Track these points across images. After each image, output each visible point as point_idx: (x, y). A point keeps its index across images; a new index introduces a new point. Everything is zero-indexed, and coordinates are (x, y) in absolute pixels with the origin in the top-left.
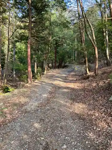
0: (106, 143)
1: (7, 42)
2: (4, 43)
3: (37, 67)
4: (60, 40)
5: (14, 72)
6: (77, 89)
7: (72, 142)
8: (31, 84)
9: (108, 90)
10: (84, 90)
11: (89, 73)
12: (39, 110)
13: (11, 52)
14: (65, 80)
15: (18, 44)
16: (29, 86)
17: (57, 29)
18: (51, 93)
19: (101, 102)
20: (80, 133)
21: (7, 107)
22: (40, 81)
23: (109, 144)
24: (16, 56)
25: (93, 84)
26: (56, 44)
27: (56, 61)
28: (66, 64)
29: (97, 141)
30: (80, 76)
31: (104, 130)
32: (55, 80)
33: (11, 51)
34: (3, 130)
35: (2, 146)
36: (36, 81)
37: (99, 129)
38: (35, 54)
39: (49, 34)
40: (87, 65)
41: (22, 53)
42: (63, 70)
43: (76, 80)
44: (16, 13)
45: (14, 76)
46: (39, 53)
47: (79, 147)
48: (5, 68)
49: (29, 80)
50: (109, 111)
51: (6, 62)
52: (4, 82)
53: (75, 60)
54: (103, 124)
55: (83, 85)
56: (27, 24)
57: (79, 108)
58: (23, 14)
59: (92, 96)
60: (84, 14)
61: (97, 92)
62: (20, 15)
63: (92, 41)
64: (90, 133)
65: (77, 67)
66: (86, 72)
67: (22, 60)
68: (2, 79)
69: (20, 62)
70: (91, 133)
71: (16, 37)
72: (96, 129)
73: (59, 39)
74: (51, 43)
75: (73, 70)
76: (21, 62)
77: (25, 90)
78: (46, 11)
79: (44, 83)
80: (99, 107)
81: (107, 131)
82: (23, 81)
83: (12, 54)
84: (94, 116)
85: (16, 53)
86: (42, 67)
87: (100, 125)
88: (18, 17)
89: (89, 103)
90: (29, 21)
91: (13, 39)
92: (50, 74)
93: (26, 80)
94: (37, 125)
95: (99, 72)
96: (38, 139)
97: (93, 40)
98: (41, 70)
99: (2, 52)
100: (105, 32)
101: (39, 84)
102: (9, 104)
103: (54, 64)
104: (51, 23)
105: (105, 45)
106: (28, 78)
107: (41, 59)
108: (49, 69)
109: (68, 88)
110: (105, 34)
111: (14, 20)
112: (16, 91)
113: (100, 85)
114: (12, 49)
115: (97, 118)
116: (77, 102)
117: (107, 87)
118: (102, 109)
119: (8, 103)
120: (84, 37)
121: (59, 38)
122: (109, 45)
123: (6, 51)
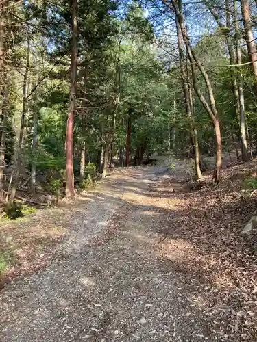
0: (227, 316)
1: (20, 106)
2: (13, 107)
3: (86, 162)
4: (138, 104)
5: (34, 174)
6: (174, 211)
7: (157, 313)
8: (72, 198)
9: (241, 214)
10: (189, 212)
11: (202, 177)
12: (91, 253)
13: (28, 128)
14: (149, 191)
15: (43, 110)
16: (67, 202)
17: (132, 80)
18: (116, 218)
19: (224, 238)
20: (175, 296)
21: (20, 246)
22: (93, 193)
23: (233, 317)
24: (39, 137)
25: (209, 201)
26: (130, 111)
27: (129, 149)
28: (151, 157)
29: (209, 311)
30: (182, 183)
31: (226, 292)
32: (125, 191)
33: (29, 126)
34: (15, 289)
35: (15, 317)
36: (84, 193)
37: (216, 291)
38: (83, 134)
39: (115, 91)
40: (197, 159)
41: (53, 130)
42: (145, 169)
43: (174, 192)
44: (42, 44)
45: (34, 181)
46: (92, 132)
47: (173, 323)
48: (12, 162)
49: (67, 190)
50: (238, 255)
51: (16, 149)
52: (9, 195)
53: (171, 147)
54: (224, 281)
55: (188, 202)
56: (67, 68)
57: (176, 249)
58: (58, 48)
59: (206, 226)
60: (190, 52)
61: (218, 218)
62: (52, 48)
63: (208, 107)
64: (196, 296)
65: (174, 164)
66: (197, 174)
67: (53, 146)
68: (5, 188)
69: (47, 151)
70: (199, 297)
71: (42, 96)
72: (209, 290)
73: (138, 101)
74: (119, 110)
75: (167, 171)
76: (50, 151)
77: (60, 211)
78: (110, 42)
79: (100, 198)
80: (218, 248)
81: (232, 294)
82: (53, 193)
83: (29, 133)
84: (207, 265)
85: (39, 130)
86: (97, 162)
87: (218, 283)
88: (47, 53)
89: (199, 239)
90: (70, 62)
91: (35, 99)
92: (114, 177)
93: (61, 190)
94: (85, 281)
95: (225, 175)
96: (89, 306)
97: (211, 106)
98: (95, 168)
99: (9, 127)
100: (239, 88)
101: (89, 199)
102: (24, 240)
103: (124, 156)
104: (119, 68)
105: (239, 116)
106: (64, 185)
107: (96, 145)
108: (113, 165)
109: (154, 208)
110: (237, 92)
111: (39, 58)
112: (39, 213)
113: (224, 201)
114: (31, 121)
115: (213, 268)
116: (172, 238)
117: (239, 207)
118: (225, 251)
119: (24, 237)
120: (191, 99)
121: (137, 98)
122: (247, 116)
123: (17, 126)
